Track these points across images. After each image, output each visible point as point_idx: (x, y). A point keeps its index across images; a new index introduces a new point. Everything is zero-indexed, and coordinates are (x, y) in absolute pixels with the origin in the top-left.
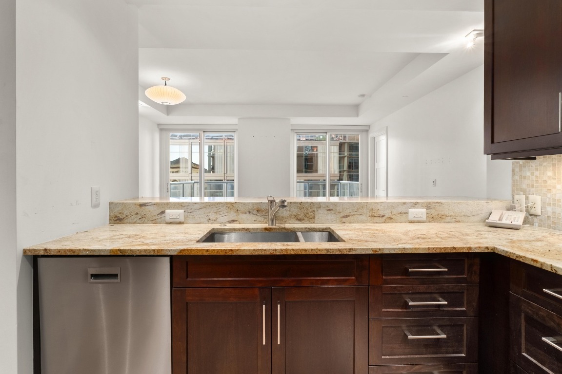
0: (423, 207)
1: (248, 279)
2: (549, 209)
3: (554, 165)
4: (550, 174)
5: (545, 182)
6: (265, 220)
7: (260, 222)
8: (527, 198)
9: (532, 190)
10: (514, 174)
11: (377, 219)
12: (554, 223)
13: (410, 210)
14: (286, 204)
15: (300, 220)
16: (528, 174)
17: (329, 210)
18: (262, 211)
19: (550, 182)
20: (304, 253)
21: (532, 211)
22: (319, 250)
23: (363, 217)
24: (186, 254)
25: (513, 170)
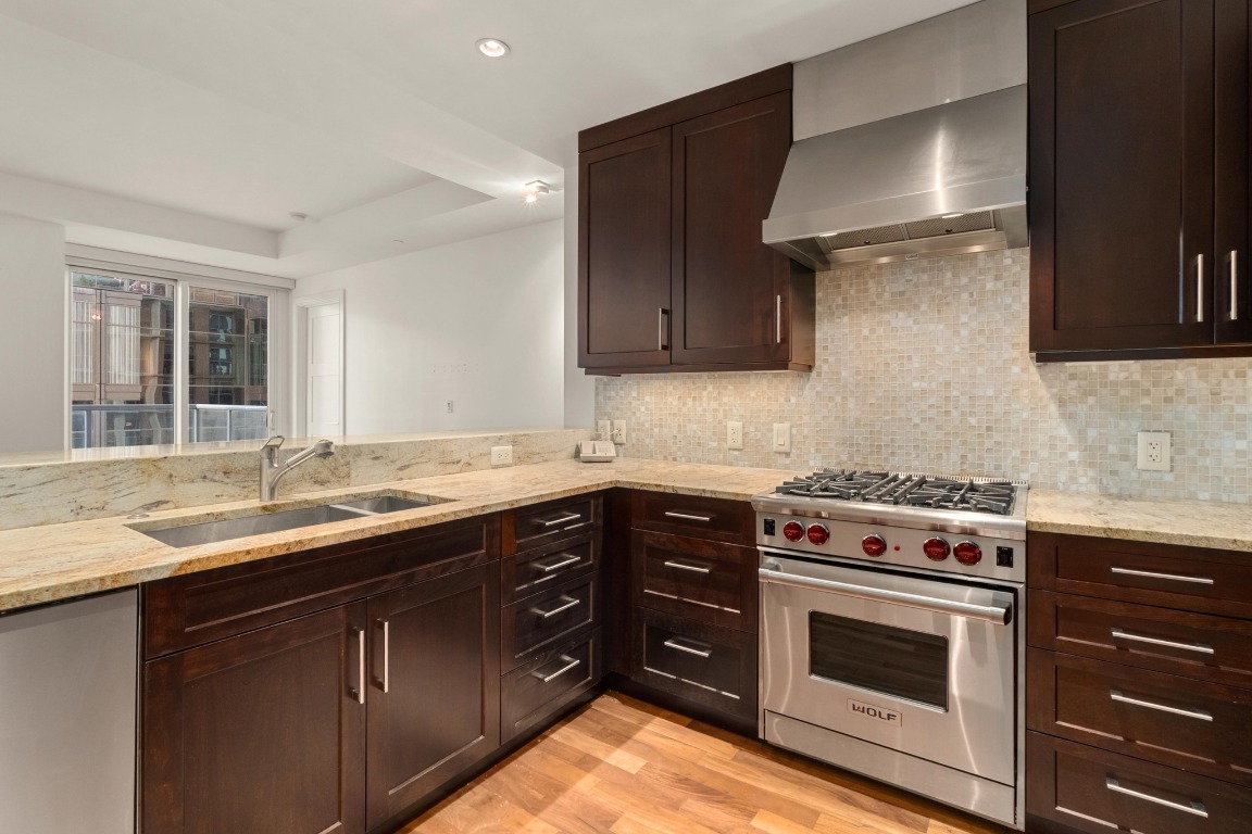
0: (508, 443)
1: (323, 594)
2: (634, 435)
3: (638, 384)
4: (634, 394)
5: (630, 403)
6: (245, 492)
7: (233, 498)
8: (612, 424)
9: (617, 413)
10: (597, 394)
11: (452, 468)
12: (638, 451)
13: (495, 449)
14: (333, 449)
15: (322, 483)
16: (613, 394)
17: (377, 458)
18: (238, 472)
19: (635, 403)
20: (424, 524)
21: (618, 440)
22: (444, 515)
23: (431, 467)
24: (197, 570)
25: (597, 389)
